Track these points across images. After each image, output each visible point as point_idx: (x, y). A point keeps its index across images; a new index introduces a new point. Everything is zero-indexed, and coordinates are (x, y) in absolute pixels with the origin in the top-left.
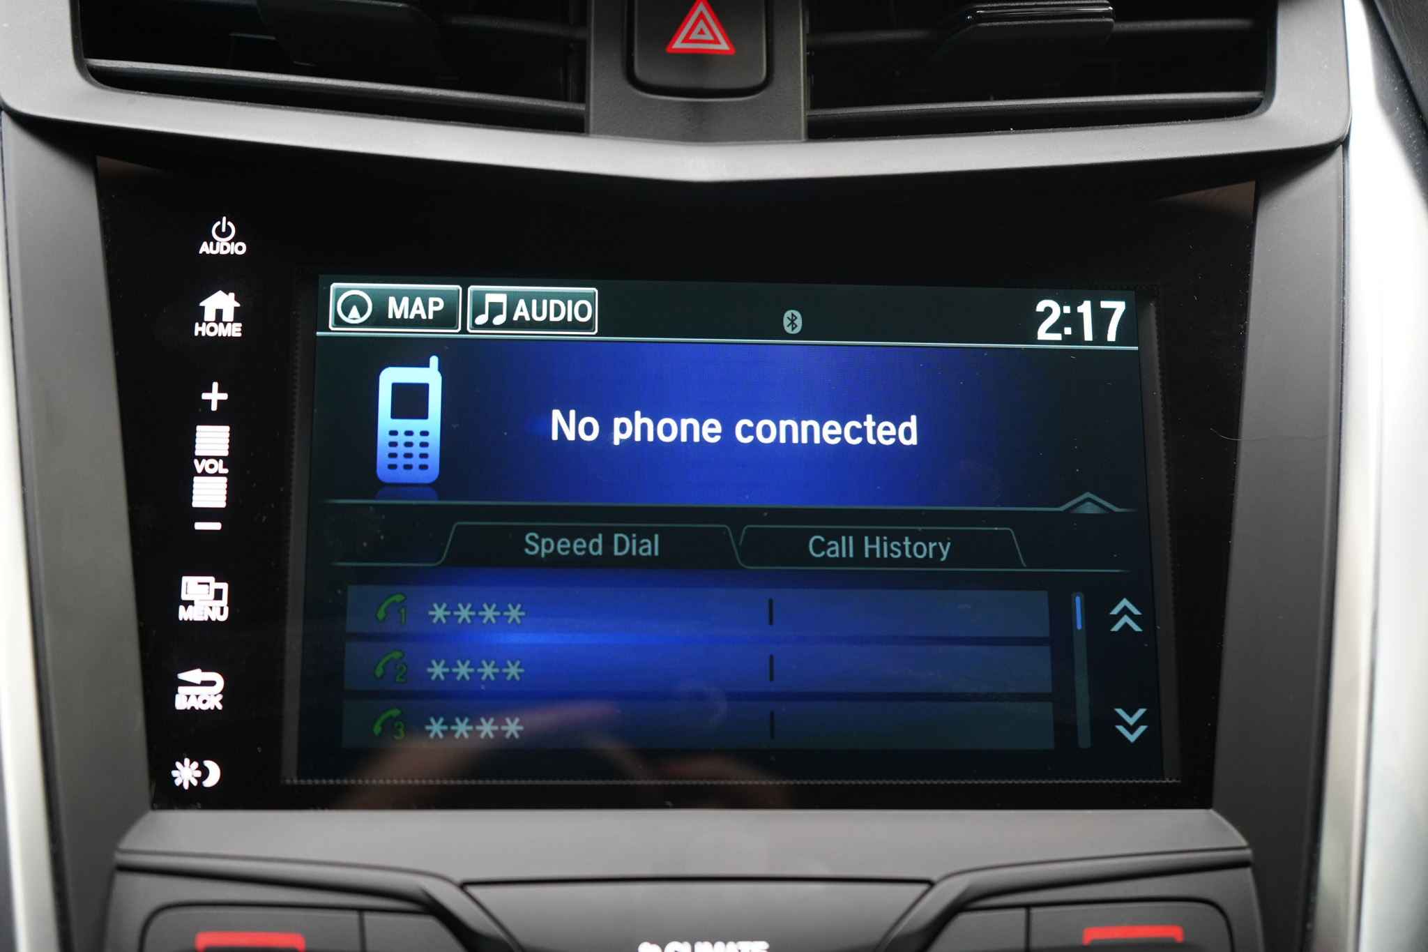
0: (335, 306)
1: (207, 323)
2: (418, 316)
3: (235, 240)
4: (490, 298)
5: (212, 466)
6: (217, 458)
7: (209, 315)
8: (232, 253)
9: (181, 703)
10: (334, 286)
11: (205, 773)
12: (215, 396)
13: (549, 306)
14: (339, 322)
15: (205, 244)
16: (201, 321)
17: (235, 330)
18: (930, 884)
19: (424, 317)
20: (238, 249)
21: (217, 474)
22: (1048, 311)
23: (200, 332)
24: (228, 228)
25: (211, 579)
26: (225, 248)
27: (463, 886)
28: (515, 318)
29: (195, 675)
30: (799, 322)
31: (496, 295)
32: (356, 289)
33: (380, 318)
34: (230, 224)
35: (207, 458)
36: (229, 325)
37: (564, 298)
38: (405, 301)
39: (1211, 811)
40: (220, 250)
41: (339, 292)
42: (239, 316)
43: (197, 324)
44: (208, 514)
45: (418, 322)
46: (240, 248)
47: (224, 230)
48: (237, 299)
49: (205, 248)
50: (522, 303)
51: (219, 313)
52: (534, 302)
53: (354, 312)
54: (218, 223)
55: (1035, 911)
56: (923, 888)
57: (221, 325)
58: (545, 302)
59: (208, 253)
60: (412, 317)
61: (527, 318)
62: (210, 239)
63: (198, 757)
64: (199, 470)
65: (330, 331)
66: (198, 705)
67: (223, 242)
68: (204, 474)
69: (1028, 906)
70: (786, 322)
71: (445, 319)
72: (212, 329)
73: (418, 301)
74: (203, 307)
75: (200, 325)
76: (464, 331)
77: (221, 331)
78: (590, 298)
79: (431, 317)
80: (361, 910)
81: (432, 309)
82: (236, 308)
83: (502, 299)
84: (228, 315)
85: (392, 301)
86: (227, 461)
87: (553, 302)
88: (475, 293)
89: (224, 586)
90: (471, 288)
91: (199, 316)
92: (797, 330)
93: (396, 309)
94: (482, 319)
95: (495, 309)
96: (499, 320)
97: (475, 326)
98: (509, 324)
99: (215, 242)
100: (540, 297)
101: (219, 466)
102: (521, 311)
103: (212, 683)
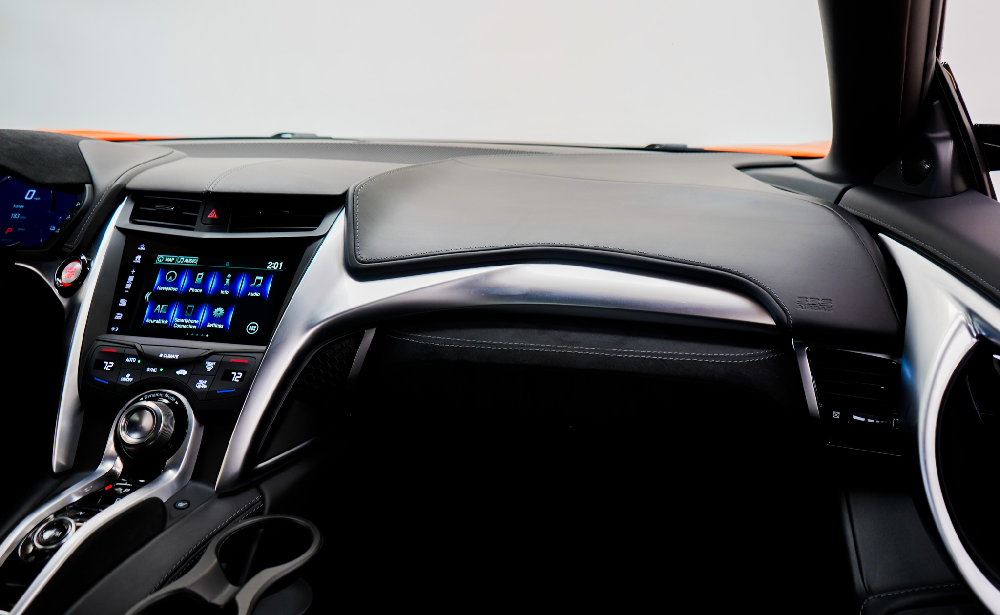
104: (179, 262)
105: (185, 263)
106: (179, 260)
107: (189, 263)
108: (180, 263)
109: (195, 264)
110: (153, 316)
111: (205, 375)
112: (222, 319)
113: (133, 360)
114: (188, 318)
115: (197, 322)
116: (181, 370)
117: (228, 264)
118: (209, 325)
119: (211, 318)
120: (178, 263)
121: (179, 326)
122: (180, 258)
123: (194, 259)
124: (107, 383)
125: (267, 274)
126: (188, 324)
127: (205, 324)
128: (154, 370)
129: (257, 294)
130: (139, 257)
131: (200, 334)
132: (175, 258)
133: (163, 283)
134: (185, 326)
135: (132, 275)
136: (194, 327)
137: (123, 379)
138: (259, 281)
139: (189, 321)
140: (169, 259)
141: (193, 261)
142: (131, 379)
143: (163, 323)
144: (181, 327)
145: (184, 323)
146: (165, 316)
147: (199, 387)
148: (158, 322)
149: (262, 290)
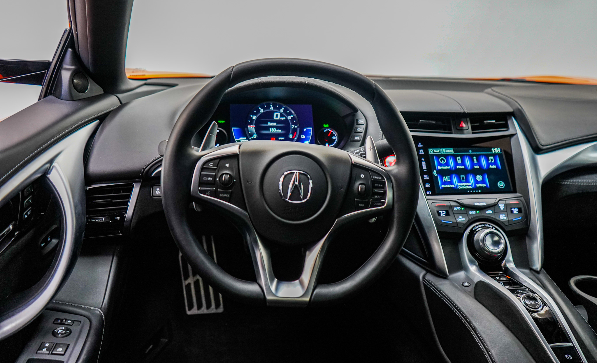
0: (430, 151)
7: (421, 152)
10: (429, 149)
12: (423, 159)
13: (449, 150)
20: (422, 146)
22: (493, 150)
27: (458, 199)
31: (444, 150)
32: (431, 150)
33: (434, 152)
35: (424, 165)
42: (423, 152)
44: (425, 170)
45: (437, 152)
48: (423, 150)
54: (420, 143)
56: (496, 199)
62: (419, 145)
63: (429, 191)
65: (430, 153)
66: (428, 187)
69: (505, 200)
71: (440, 152)
78: (452, 150)
80: (450, 202)
84: (422, 152)
86: (426, 165)
89: (428, 176)
91: (420, 152)
93: (435, 151)
94: (443, 152)
95: (444, 151)
96: (445, 152)
102: (446, 151)
105: (447, 152)
108: (444, 152)
109: (452, 152)
110: (445, 183)
111: (502, 212)
112: (483, 182)
113: (459, 208)
114: (464, 182)
115: (470, 184)
116: (489, 211)
117: (470, 151)
118: (478, 185)
119: (477, 182)
120: (442, 153)
121: (461, 188)
122: (442, 150)
124: (451, 222)
125: (494, 155)
126: (466, 186)
127: (475, 186)
128: (474, 212)
129: (494, 167)
131: (474, 191)
132: (440, 150)
133: (440, 165)
134: (465, 187)
136: (470, 187)
137: (459, 220)
138: (492, 160)
139: (465, 184)
140: (437, 151)
141: (450, 151)
142: (464, 219)
143: (451, 187)
144: (463, 188)
145: (463, 186)
146: (451, 183)
147: (502, 218)
148: (449, 186)
149: (495, 163)
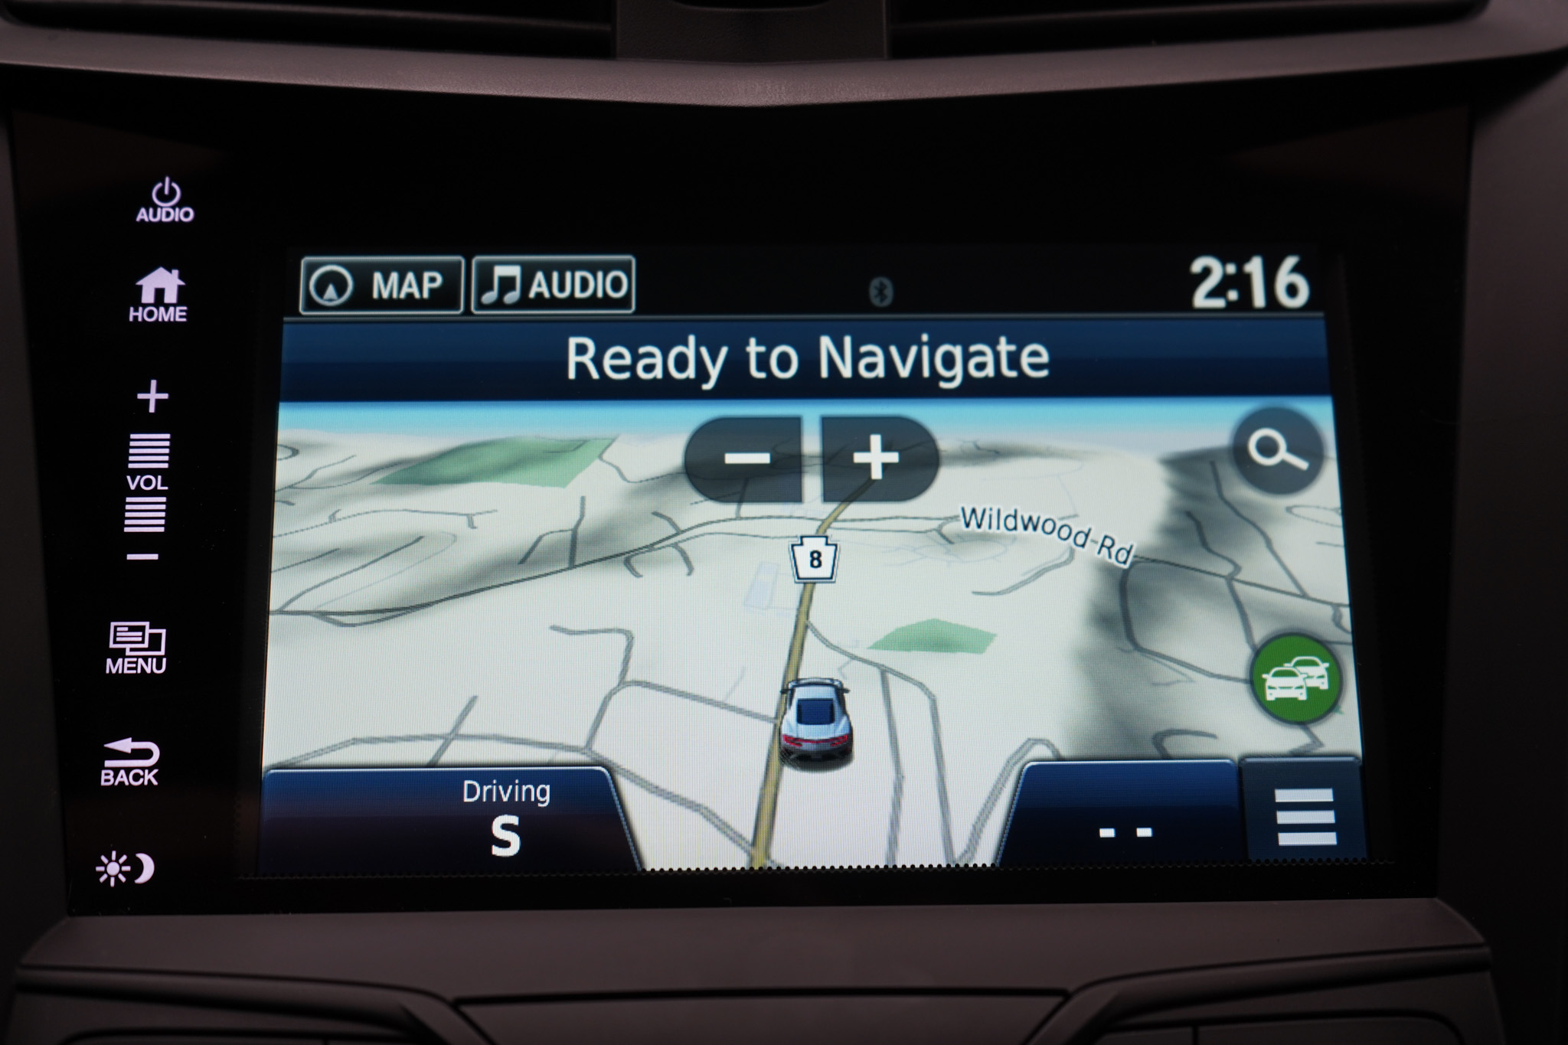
0: (307, 285)
1: (145, 306)
2: (410, 296)
3: (180, 205)
4: (500, 271)
5: (148, 483)
6: (155, 472)
7: (148, 297)
8: (177, 219)
9: (107, 779)
10: (305, 261)
11: (138, 868)
12: (153, 396)
13: (573, 280)
14: (311, 304)
15: (143, 210)
16: (137, 303)
17: (177, 315)
18: (1066, 995)
19: (417, 295)
20: (184, 215)
21: (155, 493)
22: (1207, 272)
23: (136, 318)
24: (173, 192)
25: (147, 624)
26: (168, 214)
27: (457, 1005)
28: (532, 295)
29: (126, 745)
30: (889, 292)
31: (507, 266)
32: (333, 265)
33: (362, 298)
34: (175, 185)
35: (143, 472)
36: (171, 309)
37: (593, 268)
38: (394, 277)
39: (1436, 900)
40: (161, 216)
41: (312, 268)
42: (183, 297)
43: (132, 309)
44: (144, 542)
45: (410, 302)
46: (187, 214)
47: (166, 191)
48: (181, 277)
49: (143, 215)
50: (540, 276)
51: (160, 293)
52: (555, 276)
53: (331, 291)
54: (159, 185)
55: (1202, 1029)
56: (1053, 1001)
57: (162, 309)
58: (568, 275)
59: (146, 220)
60: (402, 296)
61: (547, 295)
62: (149, 204)
63: (128, 849)
64: (133, 487)
65: (300, 315)
66: (129, 781)
67: (167, 206)
68: (139, 492)
69: (1195, 1024)
70: (873, 292)
71: (444, 297)
72: (151, 314)
73: (410, 277)
74: (141, 287)
75: (136, 310)
76: (467, 312)
77: (161, 315)
78: (625, 267)
79: (426, 295)
80: (326, 1037)
81: (427, 285)
82: (180, 287)
83: (515, 271)
84: (171, 297)
85: (378, 277)
86: (167, 476)
87: (578, 275)
88: (480, 265)
89: (162, 633)
90: (477, 259)
91: (135, 298)
92: (887, 302)
93: (383, 287)
95: (507, 284)
96: (512, 297)
97: (480, 306)
98: (524, 302)
99: (155, 207)
100: (562, 268)
101: (157, 483)
102: (539, 286)
103: (147, 754)
104: (490, 297)
105: (540, 301)
106: (485, 285)
107: (571, 302)
108: (499, 304)
109: (624, 302)
122: (486, 272)
123: (607, 268)
130: (162, 282)
132: (450, 274)
135: (151, 425)
